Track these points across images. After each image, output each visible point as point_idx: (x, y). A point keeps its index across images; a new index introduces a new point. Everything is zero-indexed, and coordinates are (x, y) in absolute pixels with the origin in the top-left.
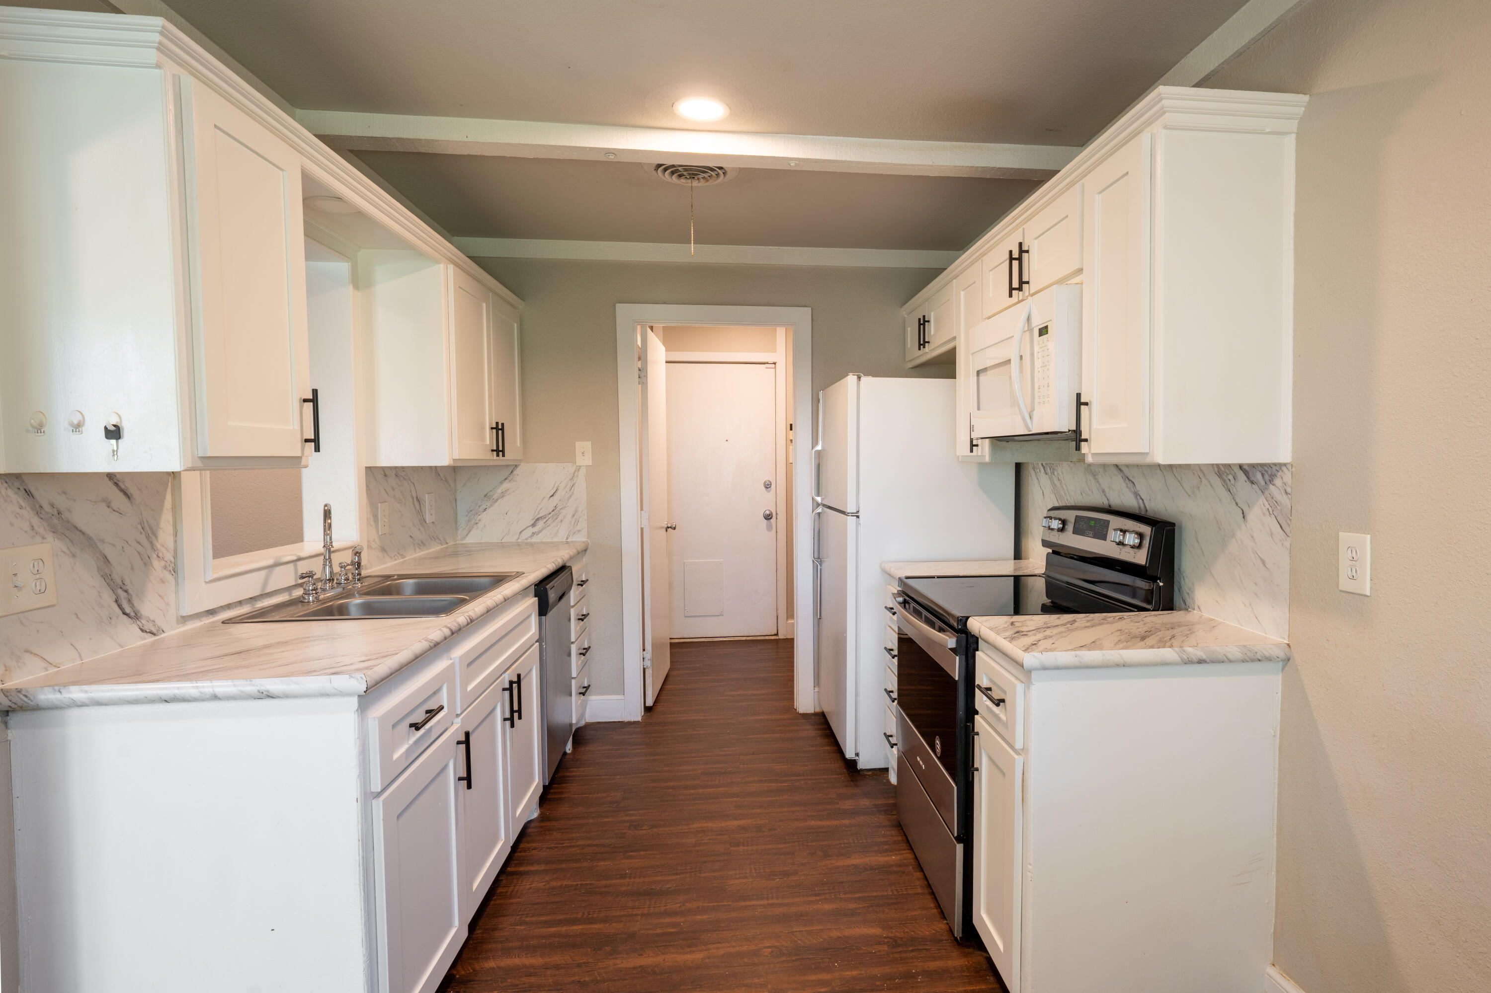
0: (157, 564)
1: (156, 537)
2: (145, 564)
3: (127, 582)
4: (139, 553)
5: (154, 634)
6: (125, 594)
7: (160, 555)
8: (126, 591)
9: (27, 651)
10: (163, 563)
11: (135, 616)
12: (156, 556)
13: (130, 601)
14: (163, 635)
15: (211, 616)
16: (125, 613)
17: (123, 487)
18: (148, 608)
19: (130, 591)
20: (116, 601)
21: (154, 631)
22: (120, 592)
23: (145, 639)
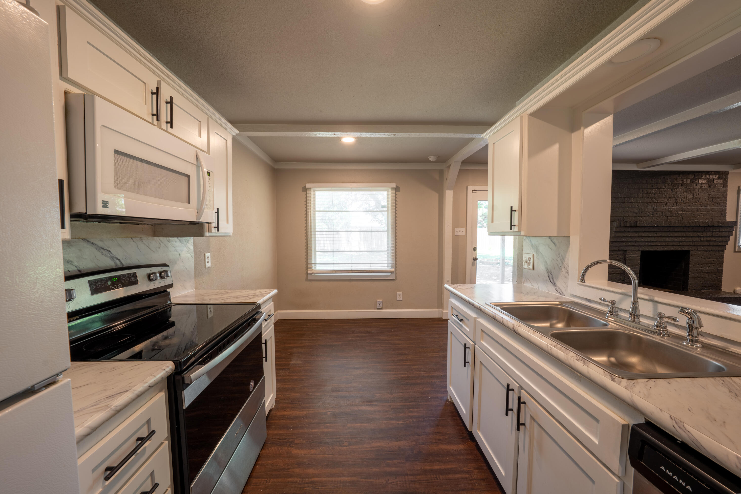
0: (563, 269)
1: (564, 260)
2: (559, 268)
3: (552, 272)
4: (557, 264)
5: (561, 294)
6: (551, 276)
7: (565, 267)
8: (552, 275)
9: (528, 279)
10: (566, 271)
11: (554, 284)
12: (563, 267)
13: (553, 279)
14: (564, 296)
15: (588, 302)
16: (551, 281)
17: (553, 241)
18: (560, 284)
19: (553, 275)
20: (548, 277)
21: (561, 293)
22: (550, 274)
23: (557, 294)
